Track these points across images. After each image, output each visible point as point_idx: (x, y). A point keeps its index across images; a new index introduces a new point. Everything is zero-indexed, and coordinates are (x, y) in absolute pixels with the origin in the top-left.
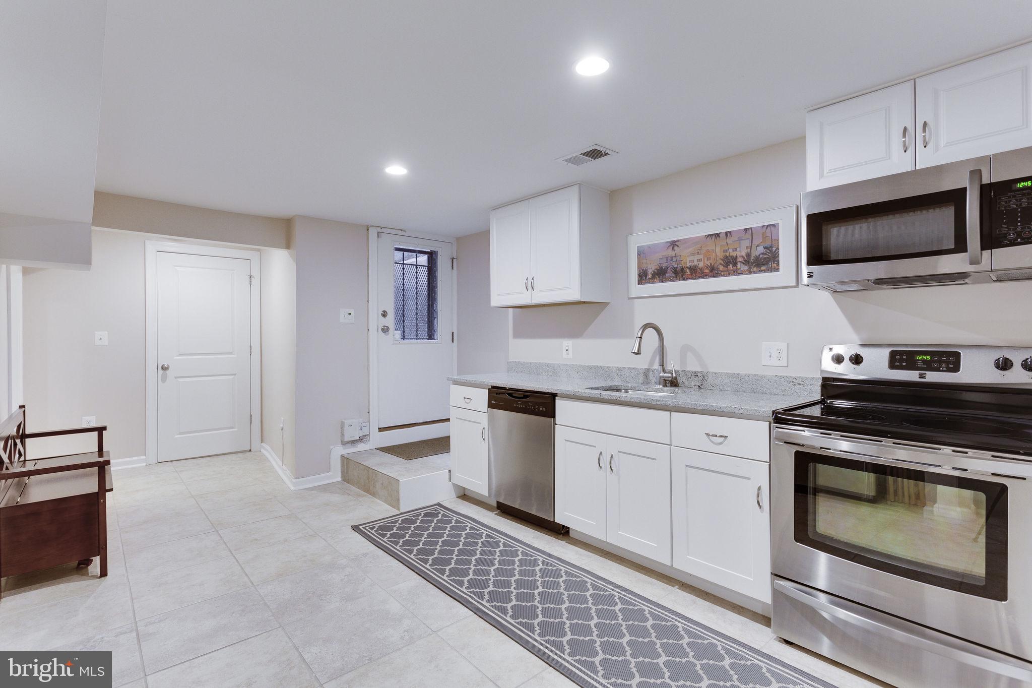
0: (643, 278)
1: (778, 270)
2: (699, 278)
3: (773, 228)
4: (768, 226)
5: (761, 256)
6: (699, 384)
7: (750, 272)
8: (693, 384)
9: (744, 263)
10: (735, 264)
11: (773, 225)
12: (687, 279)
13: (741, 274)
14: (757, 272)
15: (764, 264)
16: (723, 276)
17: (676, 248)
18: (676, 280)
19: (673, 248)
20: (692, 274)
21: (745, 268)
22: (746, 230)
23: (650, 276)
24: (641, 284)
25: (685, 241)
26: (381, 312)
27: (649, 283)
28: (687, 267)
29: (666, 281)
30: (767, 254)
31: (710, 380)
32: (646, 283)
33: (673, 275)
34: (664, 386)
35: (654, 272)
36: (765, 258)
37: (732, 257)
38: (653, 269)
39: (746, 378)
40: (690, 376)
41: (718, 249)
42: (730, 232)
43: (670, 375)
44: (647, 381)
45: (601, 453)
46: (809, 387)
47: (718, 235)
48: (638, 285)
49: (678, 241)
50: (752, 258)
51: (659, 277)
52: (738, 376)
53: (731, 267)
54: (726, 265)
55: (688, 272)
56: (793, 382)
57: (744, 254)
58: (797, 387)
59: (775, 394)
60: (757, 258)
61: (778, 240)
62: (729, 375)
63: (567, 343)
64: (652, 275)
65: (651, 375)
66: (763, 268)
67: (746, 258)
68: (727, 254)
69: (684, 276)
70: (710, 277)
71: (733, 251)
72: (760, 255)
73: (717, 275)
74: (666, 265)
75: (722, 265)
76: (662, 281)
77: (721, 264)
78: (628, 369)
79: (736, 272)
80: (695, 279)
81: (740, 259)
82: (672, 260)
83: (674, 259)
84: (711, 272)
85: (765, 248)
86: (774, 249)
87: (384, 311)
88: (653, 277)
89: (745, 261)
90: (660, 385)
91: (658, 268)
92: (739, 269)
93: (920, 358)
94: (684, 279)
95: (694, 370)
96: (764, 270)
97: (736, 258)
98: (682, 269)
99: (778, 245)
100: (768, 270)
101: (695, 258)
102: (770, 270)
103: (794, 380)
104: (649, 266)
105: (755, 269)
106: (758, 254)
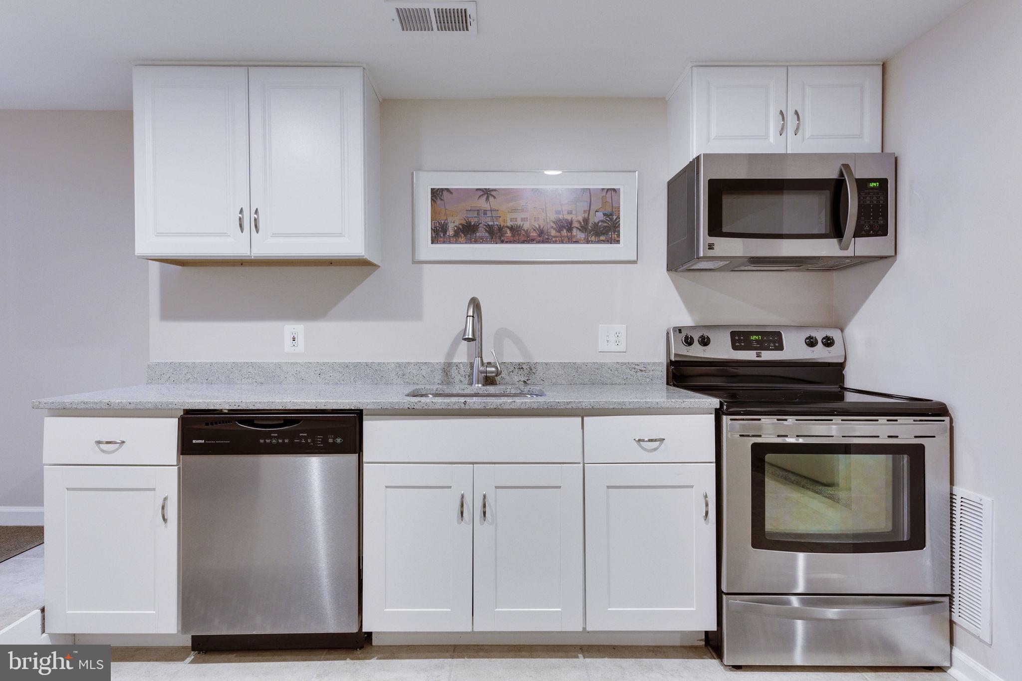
0: (439, 234)
1: (618, 242)
2: (523, 242)
3: (613, 193)
4: (608, 190)
5: (600, 224)
6: (525, 379)
7: (588, 242)
8: (516, 379)
9: (580, 230)
10: (570, 229)
11: (614, 190)
12: (507, 242)
13: (577, 242)
14: (595, 242)
15: (603, 234)
16: (555, 242)
17: (491, 199)
18: (490, 243)
19: (487, 199)
20: (513, 236)
21: (581, 235)
22: (584, 190)
23: (451, 232)
24: (437, 243)
25: (505, 191)
27: (450, 243)
28: (507, 227)
29: (476, 242)
30: (606, 223)
31: (540, 372)
32: (444, 242)
33: (487, 235)
34: (483, 385)
35: (458, 228)
36: (605, 227)
37: (567, 220)
38: (457, 223)
39: (584, 367)
40: (512, 368)
41: (549, 209)
43: (493, 369)
46: (651, 373)
48: (432, 243)
49: (495, 190)
50: (590, 225)
51: (465, 236)
52: (575, 367)
53: (564, 233)
54: (559, 230)
55: (509, 234)
56: (635, 368)
57: (580, 218)
58: (639, 374)
59: (616, 384)
60: (596, 225)
61: (619, 208)
62: (564, 366)
64: (455, 231)
65: (454, 372)
66: (602, 238)
67: (583, 223)
68: (561, 217)
69: (502, 238)
70: (539, 242)
71: (568, 213)
72: (598, 223)
73: (547, 241)
74: (476, 220)
75: (554, 229)
76: (470, 241)
77: (552, 227)
78: (416, 364)
79: (571, 240)
80: (519, 243)
81: (576, 224)
82: (485, 214)
83: (489, 214)
84: (539, 236)
85: (604, 215)
86: (615, 217)
88: (457, 234)
89: (582, 227)
90: (478, 384)
91: (464, 222)
92: (574, 236)
93: (753, 338)
94: (502, 242)
95: (518, 361)
96: (603, 241)
97: (571, 223)
98: (500, 229)
99: (619, 214)
100: (608, 241)
101: (519, 216)
102: (610, 241)
103: (636, 367)
104: (450, 219)
105: (593, 238)
106: (596, 221)
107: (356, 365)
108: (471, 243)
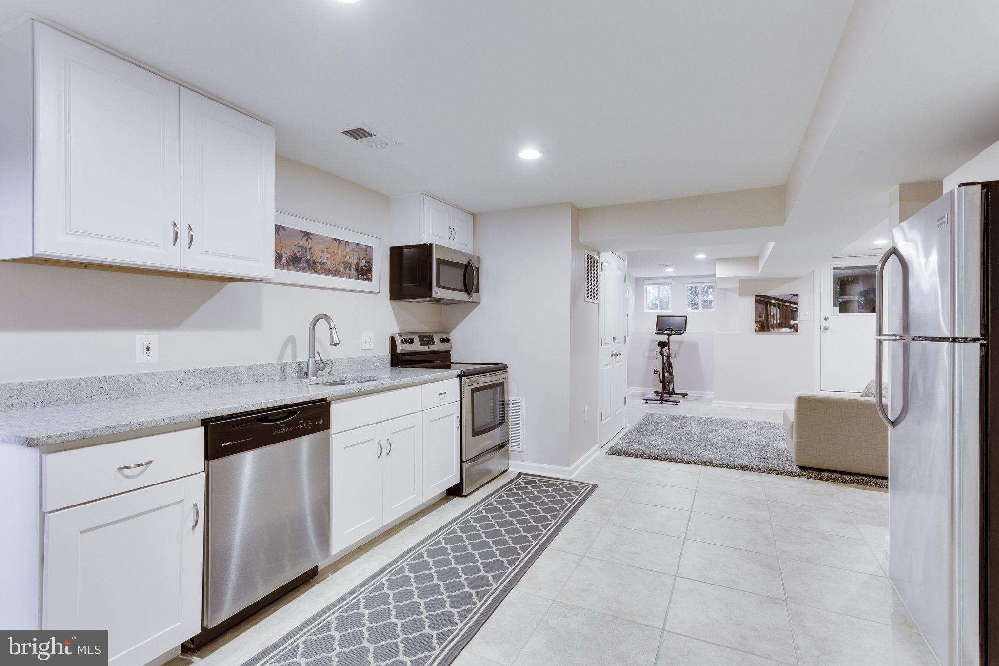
0: (278, 261)
1: (371, 280)
2: (327, 274)
3: (370, 249)
4: (367, 247)
5: (364, 268)
7: (358, 278)
9: (355, 270)
10: (350, 269)
11: (370, 247)
12: (318, 273)
13: (353, 278)
14: (362, 279)
15: (365, 274)
16: (343, 277)
17: (309, 240)
18: (308, 272)
19: (307, 240)
20: (322, 269)
21: (355, 274)
22: (357, 244)
23: (284, 261)
24: (279, 268)
25: (318, 237)
27: (284, 269)
28: (318, 262)
29: (300, 270)
30: (367, 267)
31: (338, 365)
33: (307, 266)
35: (289, 258)
36: (366, 270)
37: (349, 262)
38: (288, 255)
41: (340, 253)
42: (348, 242)
43: (322, 365)
44: (284, 377)
47: (340, 241)
48: (275, 268)
49: (311, 234)
50: (359, 267)
51: (293, 265)
53: (347, 270)
54: (345, 268)
55: (319, 267)
57: (355, 262)
60: (362, 268)
61: (372, 259)
64: (287, 260)
66: (365, 277)
67: (356, 266)
68: (346, 260)
69: (315, 270)
70: (335, 275)
71: (350, 258)
73: (339, 275)
74: (301, 254)
75: (342, 267)
76: (296, 269)
78: (262, 366)
79: (350, 276)
80: (324, 274)
81: (353, 266)
82: (306, 251)
83: (308, 251)
84: (335, 271)
85: (366, 262)
86: (370, 265)
88: (288, 264)
89: (355, 268)
90: (313, 376)
91: (293, 255)
92: (352, 274)
93: (425, 339)
94: (315, 272)
97: (351, 264)
98: (314, 263)
99: (372, 262)
100: (367, 279)
101: (325, 255)
104: (284, 251)
105: (360, 276)
106: (362, 266)
107: (214, 371)
108: (297, 271)
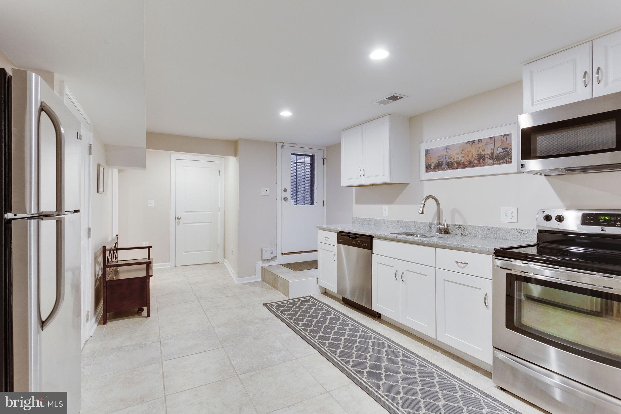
0: (429, 168)
1: (511, 162)
2: (462, 168)
3: (508, 137)
4: (504, 135)
5: (500, 154)
6: (462, 233)
7: (493, 164)
8: (458, 232)
9: (489, 159)
10: (484, 159)
11: (508, 135)
12: (455, 169)
13: (488, 165)
14: (498, 164)
15: (502, 159)
16: (477, 166)
17: (448, 150)
18: (448, 170)
19: (447, 150)
20: (457, 165)
21: (490, 161)
22: (491, 138)
23: (432, 167)
24: (428, 172)
25: (453, 146)
26: (283, 189)
27: (432, 171)
28: (455, 162)
29: (442, 170)
30: (503, 153)
31: (469, 230)
32: (430, 172)
33: (446, 166)
34: (440, 233)
36: (503, 155)
37: (482, 155)
38: (435, 163)
39: (490, 229)
40: (456, 227)
41: (474, 150)
42: (481, 140)
43: (443, 227)
44: (430, 230)
45: (397, 271)
46: (530, 236)
47: (473, 142)
48: (426, 172)
49: (450, 146)
50: (495, 155)
51: (438, 168)
52: (485, 228)
53: (481, 161)
54: (479, 160)
55: (456, 165)
56: (520, 232)
57: (489, 153)
58: (523, 235)
59: (509, 240)
60: (498, 155)
61: (511, 144)
62: (480, 228)
63: (385, 207)
64: (434, 166)
65: (433, 227)
66: (501, 161)
67: (491, 155)
68: (479, 153)
69: (453, 167)
70: (469, 167)
71: (483, 151)
72: (499, 153)
73: (473, 166)
74: (442, 160)
75: (476, 160)
76: (440, 170)
77: (475, 159)
79: (484, 164)
80: (460, 168)
81: (487, 156)
82: (446, 157)
83: (447, 157)
84: (469, 164)
85: (503, 149)
86: (508, 149)
87: (285, 189)
88: (435, 168)
89: (490, 157)
90: (437, 232)
91: (437, 162)
92: (486, 162)
93: (603, 218)
94: (453, 169)
95: (459, 224)
96: (502, 163)
97: (484, 156)
98: (452, 163)
99: (511, 147)
100: (505, 163)
101: (460, 156)
102: (506, 163)
103: (521, 231)
104: (432, 161)
105: (496, 162)
106: (498, 153)
108: (440, 171)
